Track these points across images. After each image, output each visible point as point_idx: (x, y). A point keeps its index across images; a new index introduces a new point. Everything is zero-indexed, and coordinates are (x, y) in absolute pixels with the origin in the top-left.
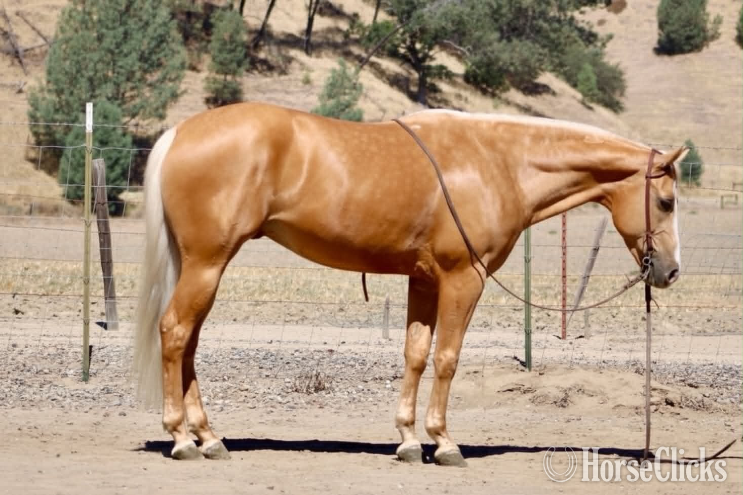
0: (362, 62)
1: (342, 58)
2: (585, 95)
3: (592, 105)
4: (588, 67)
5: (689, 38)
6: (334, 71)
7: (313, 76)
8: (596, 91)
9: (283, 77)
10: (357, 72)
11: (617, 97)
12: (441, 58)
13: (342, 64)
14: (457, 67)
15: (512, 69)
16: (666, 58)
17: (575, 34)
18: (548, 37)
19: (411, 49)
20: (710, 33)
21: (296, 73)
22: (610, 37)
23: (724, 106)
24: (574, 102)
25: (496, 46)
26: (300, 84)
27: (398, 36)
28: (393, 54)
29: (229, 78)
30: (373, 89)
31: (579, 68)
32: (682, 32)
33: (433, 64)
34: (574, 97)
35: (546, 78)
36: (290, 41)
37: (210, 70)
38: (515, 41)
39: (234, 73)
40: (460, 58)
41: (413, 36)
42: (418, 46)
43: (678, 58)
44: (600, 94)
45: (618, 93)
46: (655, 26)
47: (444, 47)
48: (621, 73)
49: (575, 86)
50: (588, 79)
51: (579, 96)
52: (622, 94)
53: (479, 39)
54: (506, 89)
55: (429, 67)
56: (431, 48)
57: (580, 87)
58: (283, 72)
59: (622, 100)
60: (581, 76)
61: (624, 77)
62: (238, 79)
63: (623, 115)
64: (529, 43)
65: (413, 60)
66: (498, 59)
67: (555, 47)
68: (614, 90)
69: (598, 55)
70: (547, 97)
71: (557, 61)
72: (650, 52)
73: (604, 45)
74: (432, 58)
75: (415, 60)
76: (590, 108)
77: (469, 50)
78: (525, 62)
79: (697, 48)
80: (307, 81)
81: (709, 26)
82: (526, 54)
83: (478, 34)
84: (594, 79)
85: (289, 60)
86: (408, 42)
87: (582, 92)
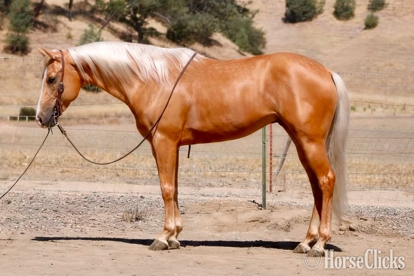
0: (104, 25)
1: (90, 22)
2: (241, 47)
3: (246, 53)
4: (243, 30)
5: (304, 13)
6: (86, 30)
7: (73, 33)
8: (248, 45)
9: (55, 34)
10: (100, 31)
11: (260, 48)
12: (152, 23)
13: (90, 26)
14: (162, 29)
15: (196, 30)
16: (290, 25)
17: (235, 10)
18: (218, 12)
19: (134, 18)
20: (318, 10)
21: (63, 31)
22: (257, 11)
23: (326, 55)
24: (234, 51)
25: (186, 16)
26: (65, 38)
27: (125, 9)
28: (122, 20)
29: (20, 34)
31: (237, 31)
32: (300, 9)
33: (147, 27)
34: (234, 49)
35: (218, 36)
36: (58, 11)
37: (9, 30)
38: (198, 14)
39: (24, 31)
40: (163, 23)
41: (135, 10)
42: (138, 16)
43: (297, 25)
44: (250, 47)
45: (261, 46)
46: (284, 4)
47: (153, 16)
48: (263, 34)
49: (234, 41)
50: (242, 37)
51: (237, 48)
52: (264, 47)
53: (175, 12)
54: (192, 43)
55: (145, 29)
56: (146, 17)
57: (237, 41)
58: (55, 30)
59: (263, 50)
60: (238, 36)
61: (265, 36)
62: (27, 35)
64: (207, 15)
65: (135, 24)
66: (187, 25)
67: (222, 16)
68: (259, 44)
69: (249, 22)
70: (218, 48)
71: (224, 25)
72: (280, 20)
73: (253, 16)
74: (147, 23)
75: (136, 24)
76: (243, 54)
77: (169, 18)
78: (204, 26)
79: (310, 19)
80: (70, 37)
81: (317, 5)
82: (205, 22)
83: (175, 8)
84: (246, 37)
85: (57, 22)
86: (132, 13)
87: (238, 45)
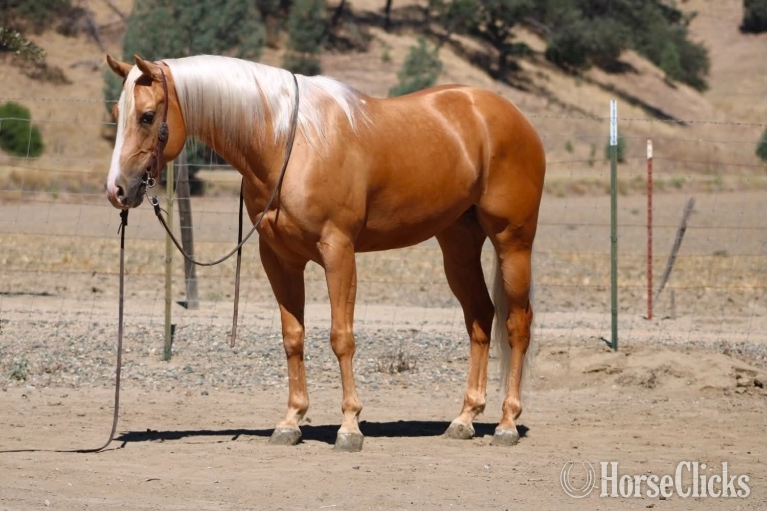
0: (442, 40)
1: (421, 36)
2: (668, 73)
3: (677, 84)
4: (671, 45)
6: (413, 48)
7: (392, 54)
8: (679, 69)
9: (362, 55)
10: (437, 50)
11: (700, 75)
12: (522, 36)
13: (421, 41)
14: (537, 44)
15: (594, 47)
16: (751, 36)
17: (658, 12)
18: (630, 15)
19: (492, 27)
21: (377, 51)
22: (694, 15)
24: (657, 81)
25: (579, 24)
26: (379, 61)
27: (478, 13)
28: (474, 32)
29: (307, 55)
30: (453, 67)
31: (662, 46)
33: (514, 41)
34: (657, 76)
35: (629, 56)
36: (370, 19)
37: (288, 46)
38: (597, 19)
39: (312, 51)
40: (542, 36)
41: (494, 15)
42: (499, 23)
44: (684, 73)
45: (702, 71)
46: (740, 5)
47: (525, 24)
48: (705, 52)
49: (657, 63)
50: (671, 58)
51: (662, 74)
52: (706, 73)
53: (560, 17)
54: (588, 68)
55: (510, 45)
56: (511, 25)
57: (664, 65)
58: (363, 50)
59: (706, 79)
60: (664, 55)
61: (707, 56)
62: (317, 57)
63: (708, 94)
64: (612, 21)
65: (494, 37)
66: (580, 37)
67: (638, 24)
68: (697, 68)
69: (682, 33)
70: (631, 75)
71: (640, 39)
72: (734, 30)
73: (687, 23)
74: (513, 36)
75: (495, 37)
76: (673, 87)
77: (550, 28)
78: (607, 40)
80: (386, 59)
82: (609, 32)
83: (560, 11)
84: (677, 57)
85: (369, 38)
86: (489, 19)
87: (665, 70)
